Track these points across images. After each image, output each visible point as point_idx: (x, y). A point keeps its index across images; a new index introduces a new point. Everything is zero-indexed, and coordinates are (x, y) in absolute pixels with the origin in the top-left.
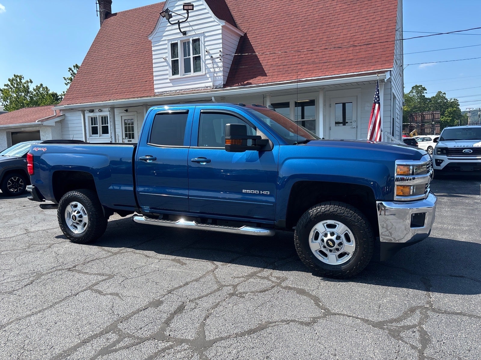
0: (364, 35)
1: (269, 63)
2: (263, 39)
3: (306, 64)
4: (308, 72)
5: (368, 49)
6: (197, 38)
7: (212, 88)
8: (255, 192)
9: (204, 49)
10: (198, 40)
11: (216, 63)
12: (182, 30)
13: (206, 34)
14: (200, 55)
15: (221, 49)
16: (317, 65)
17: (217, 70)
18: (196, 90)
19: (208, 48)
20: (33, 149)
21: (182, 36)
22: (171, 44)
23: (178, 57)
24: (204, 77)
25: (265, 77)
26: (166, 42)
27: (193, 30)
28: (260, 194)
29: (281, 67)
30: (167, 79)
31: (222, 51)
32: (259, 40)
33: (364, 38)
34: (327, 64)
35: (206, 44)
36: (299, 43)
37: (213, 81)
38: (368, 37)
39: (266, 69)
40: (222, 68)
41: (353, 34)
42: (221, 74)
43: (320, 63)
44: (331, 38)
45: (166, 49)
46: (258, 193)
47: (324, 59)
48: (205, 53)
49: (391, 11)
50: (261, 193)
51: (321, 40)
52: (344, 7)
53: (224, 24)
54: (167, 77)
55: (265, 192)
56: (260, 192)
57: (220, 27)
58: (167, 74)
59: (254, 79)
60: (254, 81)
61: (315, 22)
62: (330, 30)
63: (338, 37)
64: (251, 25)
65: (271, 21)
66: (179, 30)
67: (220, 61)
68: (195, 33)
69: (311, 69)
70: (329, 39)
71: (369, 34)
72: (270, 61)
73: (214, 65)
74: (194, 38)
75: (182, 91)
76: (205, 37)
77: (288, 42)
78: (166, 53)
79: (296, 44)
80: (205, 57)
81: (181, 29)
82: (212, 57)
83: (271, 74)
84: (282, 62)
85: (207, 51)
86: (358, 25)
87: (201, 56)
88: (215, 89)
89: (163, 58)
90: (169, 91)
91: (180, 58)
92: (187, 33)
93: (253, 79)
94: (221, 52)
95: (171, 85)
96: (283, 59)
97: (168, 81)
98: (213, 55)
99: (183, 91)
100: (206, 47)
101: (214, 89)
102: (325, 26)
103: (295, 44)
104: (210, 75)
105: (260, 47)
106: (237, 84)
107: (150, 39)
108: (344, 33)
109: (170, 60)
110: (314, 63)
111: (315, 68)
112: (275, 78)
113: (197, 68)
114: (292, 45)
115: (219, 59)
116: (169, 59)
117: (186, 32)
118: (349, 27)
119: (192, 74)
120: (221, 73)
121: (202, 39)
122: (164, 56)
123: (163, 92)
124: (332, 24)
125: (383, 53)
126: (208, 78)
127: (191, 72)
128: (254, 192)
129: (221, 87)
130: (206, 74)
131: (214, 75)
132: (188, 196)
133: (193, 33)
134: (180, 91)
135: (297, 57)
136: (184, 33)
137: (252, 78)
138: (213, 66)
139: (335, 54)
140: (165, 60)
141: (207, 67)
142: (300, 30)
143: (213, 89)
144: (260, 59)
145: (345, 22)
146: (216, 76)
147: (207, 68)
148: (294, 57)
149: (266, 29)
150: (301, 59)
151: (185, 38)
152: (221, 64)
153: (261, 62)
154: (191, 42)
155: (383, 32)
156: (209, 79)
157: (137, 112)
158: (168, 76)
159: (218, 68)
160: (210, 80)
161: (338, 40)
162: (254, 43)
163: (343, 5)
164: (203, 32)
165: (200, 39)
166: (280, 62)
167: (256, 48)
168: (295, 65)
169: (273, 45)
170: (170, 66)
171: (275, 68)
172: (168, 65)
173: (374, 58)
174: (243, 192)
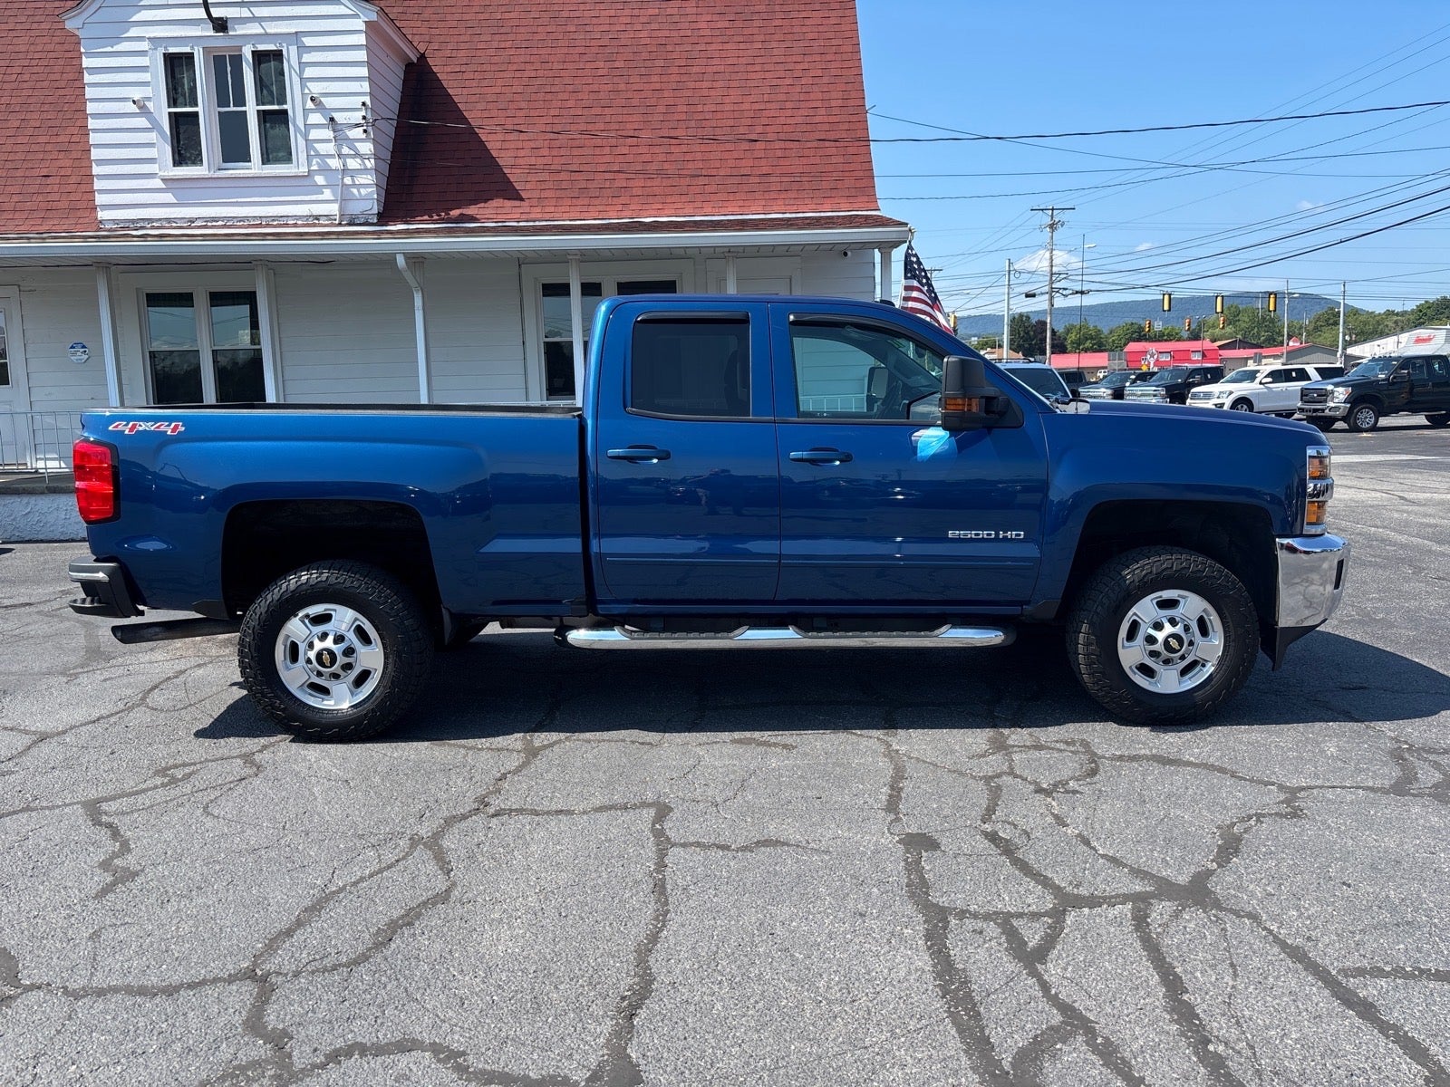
0: (789, 113)
1: (521, 161)
2: (485, 83)
3: (641, 176)
4: (651, 200)
5: (807, 152)
6: (271, 47)
7: (337, 222)
8: (983, 534)
9: (302, 90)
10: (278, 55)
11: (351, 142)
12: (216, 13)
13: (308, 41)
14: (285, 107)
15: (367, 100)
16: (670, 182)
17: (353, 164)
18: (275, 223)
19: (315, 88)
20: (110, 428)
21: (211, 33)
22: (164, 54)
23: (196, 105)
24: (303, 183)
25: (517, 203)
26: (145, 46)
27: (254, 19)
28: (997, 539)
29: (563, 176)
30: (152, 176)
31: (368, 103)
32: (474, 83)
33: (789, 121)
34: (702, 181)
35: (309, 72)
36: (607, 111)
37: (342, 200)
38: (800, 120)
39: (515, 177)
40: (373, 161)
41: (757, 106)
42: (369, 179)
43: (680, 176)
44: (700, 108)
45: (144, 69)
46: (993, 536)
47: (691, 165)
48: (304, 104)
49: (845, 57)
50: (1001, 536)
51: (672, 109)
52: (719, 25)
53: (374, 17)
54: (153, 168)
55: (1011, 535)
56: (997, 534)
57: (359, 24)
58: (151, 160)
59: (482, 205)
60: (481, 211)
61: (645, 55)
62: (692, 85)
63: (719, 108)
64: (437, 32)
65: (503, 30)
66: (203, 10)
67: (364, 136)
68: (262, 31)
69: (657, 191)
70: (693, 109)
71: (802, 112)
72: (522, 153)
73: (339, 147)
74: (261, 47)
75: (214, 224)
76: (303, 49)
77: (571, 103)
78: (146, 84)
79: (598, 111)
80: (305, 119)
81: (211, 10)
82: (332, 119)
83: (536, 194)
84: (563, 160)
85: (312, 99)
86: (767, 83)
87: (290, 113)
88: (349, 224)
89: (134, 102)
90: (160, 219)
91: (206, 109)
92: (229, 25)
93: (478, 206)
94: (366, 109)
95: (168, 197)
96: (563, 152)
97: (158, 183)
98: (336, 115)
99: (220, 223)
100: (308, 84)
101: (345, 225)
102: (676, 70)
103: (593, 111)
104: (326, 179)
105: (480, 106)
106: (426, 217)
107: (69, 25)
108: (733, 99)
109: (162, 111)
110: (661, 173)
111: (668, 190)
112: (552, 209)
113: (277, 150)
114: (586, 112)
115: (361, 129)
116: (159, 108)
117: (226, 21)
118: (743, 83)
119: (255, 166)
120: (369, 177)
121: (291, 54)
122: (137, 94)
123: (133, 221)
124: (695, 70)
125: (847, 167)
126: (318, 189)
127: (250, 161)
128: (981, 536)
129: (371, 221)
130: (310, 174)
131: (343, 179)
132: (780, 556)
133: (255, 29)
134: (209, 224)
135: (607, 151)
136: (221, 25)
137: (475, 202)
138: (340, 150)
139: (719, 155)
140: (140, 108)
141: (315, 150)
142: (600, 72)
143: (340, 224)
144: (489, 146)
145: (731, 69)
146: (350, 183)
147: (312, 153)
148: (598, 151)
149: (492, 52)
150: (621, 159)
151: (220, 41)
152: (367, 148)
153: (494, 154)
154: (247, 60)
155: (835, 111)
156: (323, 193)
157: (19, 286)
158: (157, 165)
159: (358, 160)
160: (327, 194)
161: (719, 115)
162: (459, 91)
163: (715, 18)
164: (293, 30)
165: (285, 53)
166: (556, 160)
167: (469, 106)
168: (608, 176)
169: (523, 105)
170: (161, 131)
171: (545, 176)
172: (155, 126)
173: (824, 178)
174: (950, 536)
